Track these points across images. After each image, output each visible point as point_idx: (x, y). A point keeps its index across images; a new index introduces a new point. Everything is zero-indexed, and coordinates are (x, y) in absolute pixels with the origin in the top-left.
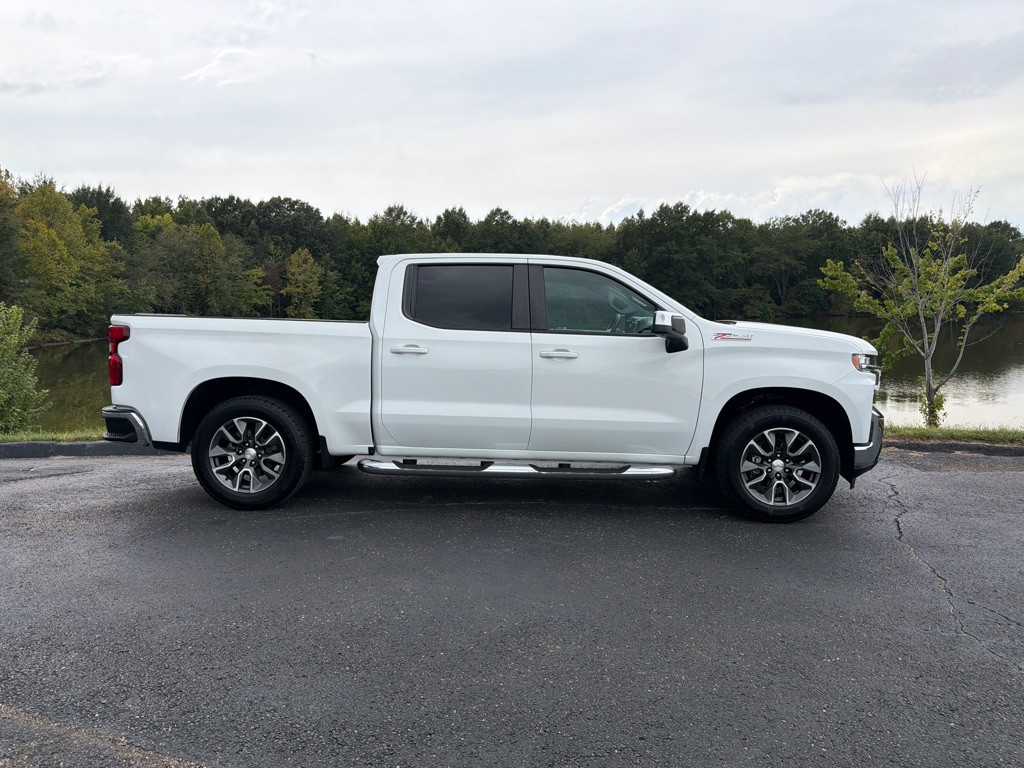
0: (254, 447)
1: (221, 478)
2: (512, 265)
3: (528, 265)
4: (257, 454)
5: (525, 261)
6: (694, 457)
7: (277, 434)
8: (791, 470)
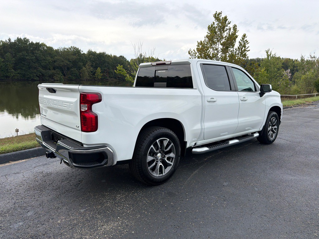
0: (161, 153)
1: (151, 172)
2: (225, 66)
3: (228, 66)
4: (162, 156)
6: (261, 129)
7: (172, 144)
8: (272, 129)
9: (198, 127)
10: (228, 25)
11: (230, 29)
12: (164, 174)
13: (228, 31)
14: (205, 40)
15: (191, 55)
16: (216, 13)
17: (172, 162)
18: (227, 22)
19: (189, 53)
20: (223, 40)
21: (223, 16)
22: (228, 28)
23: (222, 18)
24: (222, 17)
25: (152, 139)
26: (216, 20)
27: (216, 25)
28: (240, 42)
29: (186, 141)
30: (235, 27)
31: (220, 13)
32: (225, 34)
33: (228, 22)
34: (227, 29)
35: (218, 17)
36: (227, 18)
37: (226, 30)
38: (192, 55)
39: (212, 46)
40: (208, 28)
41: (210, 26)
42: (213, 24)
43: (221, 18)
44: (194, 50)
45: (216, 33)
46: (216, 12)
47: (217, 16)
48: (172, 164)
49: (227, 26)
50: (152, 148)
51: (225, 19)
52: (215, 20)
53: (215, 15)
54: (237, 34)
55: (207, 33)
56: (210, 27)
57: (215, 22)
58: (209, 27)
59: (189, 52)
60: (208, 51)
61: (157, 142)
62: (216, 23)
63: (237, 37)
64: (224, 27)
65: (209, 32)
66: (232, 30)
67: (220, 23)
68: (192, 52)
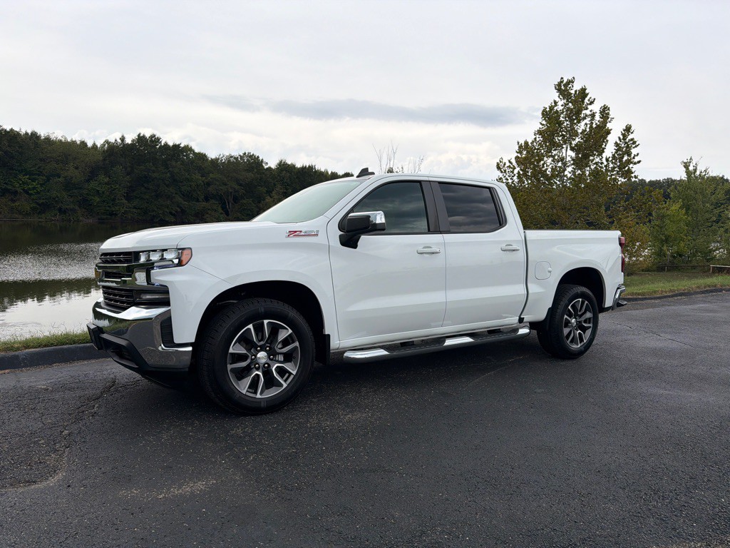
10: (589, 107)
11: (593, 116)
13: (587, 121)
14: (535, 139)
15: (502, 172)
16: (561, 82)
18: (586, 101)
19: (498, 168)
20: (578, 140)
21: (577, 87)
22: (588, 112)
23: (576, 91)
24: (575, 88)
26: (561, 97)
27: (559, 108)
28: (616, 144)
30: (605, 112)
31: (571, 82)
32: (581, 127)
33: (589, 100)
34: (586, 116)
35: (566, 90)
36: (587, 91)
37: (584, 118)
38: (505, 171)
39: (550, 152)
40: (543, 114)
41: (548, 109)
42: (553, 104)
43: (573, 92)
44: (510, 162)
45: (560, 123)
46: (562, 78)
47: (563, 87)
49: (587, 109)
51: (583, 93)
52: (559, 97)
53: (559, 84)
54: (609, 126)
55: (541, 124)
56: (546, 112)
57: (557, 99)
58: (544, 111)
59: (498, 164)
60: (542, 162)
62: (561, 103)
63: (608, 132)
64: (579, 112)
65: (544, 122)
66: (597, 117)
67: (570, 102)
68: (505, 164)
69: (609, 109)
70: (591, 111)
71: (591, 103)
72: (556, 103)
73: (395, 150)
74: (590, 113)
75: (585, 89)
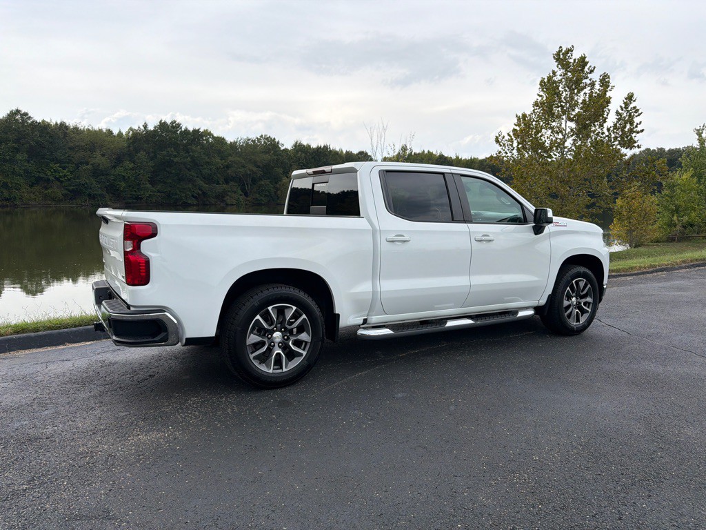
0: (281, 331)
1: (256, 363)
2: (443, 174)
3: (452, 174)
4: (283, 337)
5: (449, 171)
6: (543, 301)
7: (304, 316)
8: (580, 303)
9: (365, 287)
10: (589, 75)
11: (593, 84)
12: (285, 370)
13: (587, 90)
14: (534, 110)
15: (501, 146)
16: (560, 51)
17: (304, 350)
18: (586, 69)
19: (497, 141)
20: (577, 110)
21: (576, 55)
22: (588, 81)
23: (575, 60)
24: (574, 57)
25: (256, 304)
26: (560, 67)
27: (556, 79)
28: (617, 112)
29: (337, 313)
30: (605, 81)
31: (569, 50)
32: (581, 97)
33: (589, 69)
34: (586, 85)
35: (565, 59)
36: (587, 60)
37: (584, 88)
38: (504, 145)
39: (548, 124)
40: (541, 85)
41: (546, 80)
42: (551, 75)
43: (572, 61)
44: (509, 135)
45: (559, 95)
46: (561, 47)
47: (561, 57)
48: (304, 353)
49: (587, 78)
50: (258, 320)
51: (583, 61)
52: (558, 67)
53: (558, 54)
54: (608, 94)
55: (538, 95)
56: (545, 83)
57: (556, 69)
58: (541, 81)
59: (497, 138)
60: (540, 134)
61: (268, 310)
62: (559, 73)
63: (608, 102)
64: (578, 82)
65: (542, 93)
66: (597, 86)
67: (569, 71)
68: (503, 137)
69: (609, 77)
70: (590, 80)
71: (592, 71)
72: (554, 73)
73: (385, 127)
74: (589, 82)
75: (585, 58)
